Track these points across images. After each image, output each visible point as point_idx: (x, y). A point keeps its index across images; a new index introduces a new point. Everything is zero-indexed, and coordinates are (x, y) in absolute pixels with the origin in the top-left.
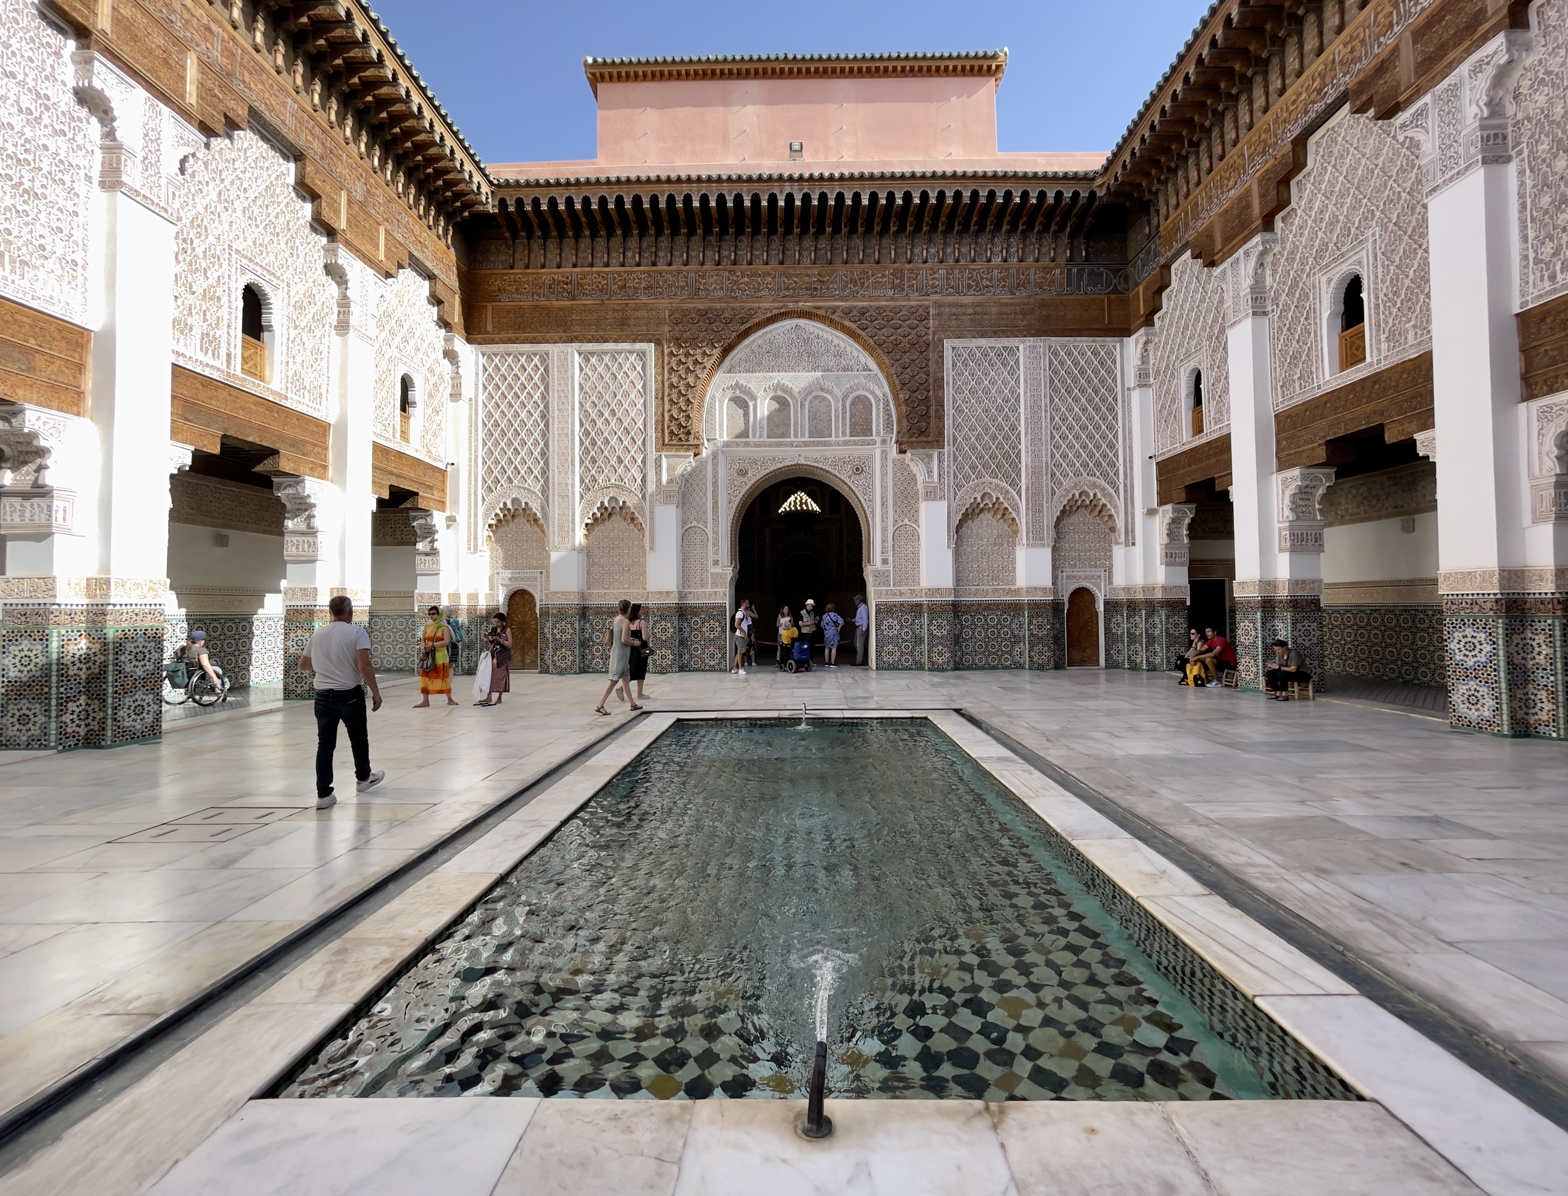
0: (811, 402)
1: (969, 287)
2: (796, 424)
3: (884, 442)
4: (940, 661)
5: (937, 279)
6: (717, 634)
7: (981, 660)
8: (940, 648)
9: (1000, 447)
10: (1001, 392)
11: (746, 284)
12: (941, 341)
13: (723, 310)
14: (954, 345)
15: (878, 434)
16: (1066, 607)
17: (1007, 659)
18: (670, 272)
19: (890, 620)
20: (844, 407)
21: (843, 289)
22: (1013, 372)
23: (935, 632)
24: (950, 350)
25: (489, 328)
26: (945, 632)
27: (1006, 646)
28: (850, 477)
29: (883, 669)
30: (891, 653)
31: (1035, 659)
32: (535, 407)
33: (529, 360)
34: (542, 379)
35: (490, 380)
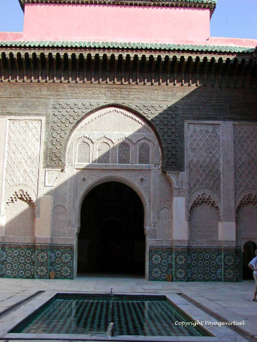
0: (120, 146)
1: (196, 96)
2: (112, 156)
3: (155, 167)
4: (181, 277)
5: (181, 92)
6: (68, 260)
7: (201, 277)
8: (181, 270)
12: (183, 121)
14: (189, 123)
16: (243, 251)
17: (213, 277)
19: (156, 255)
23: (178, 262)
24: (187, 125)
26: (183, 262)
27: (213, 270)
28: (138, 183)
29: (152, 280)
30: (156, 272)
31: (227, 276)
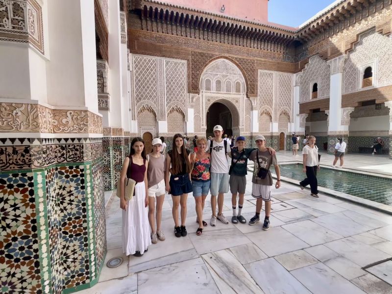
0: (227, 82)
1: (263, 56)
2: (223, 87)
5: (256, 53)
9: (269, 98)
10: (269, 84)
11: (212, 47)
12: (257, 69)
13: (205, 53)
14: (260, 71)
15: (242, 92)
16: (279, 137)
20: (234, 84)
21: (236, 52)
22: (272, 79)
25: (136, 47)
28: (235, 103)
32: (152, 76)
33: (149, 61)
34: (154, 67)
35: (137, 66)
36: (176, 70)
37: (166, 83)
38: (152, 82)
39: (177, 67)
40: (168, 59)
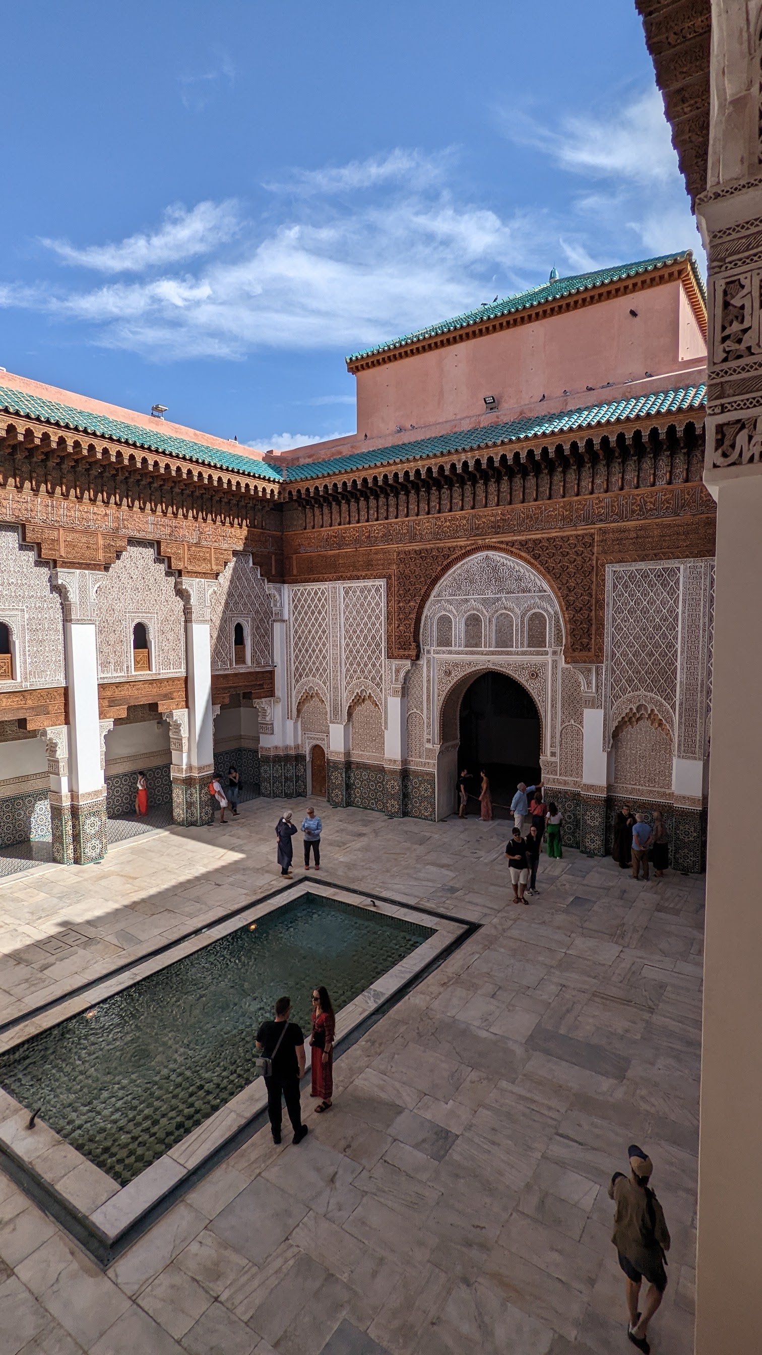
0: (498, 618)
1: (633, 512)
2: (485, 636)
3: (555, 653)
5: (602, 507)
8: (592, 835)
9: (656, 663)
10: (659, 612)
11: (448, 527)
12: (603, 565)
13: (432, 549)
14: (614, 569)
15: (550, 646)
18: (397, 523)
20: (522, 622)
21: (521, 525)
22: (672, 592)
23: (588, 822)
24: (611, 574)
25: (295, 572)
28: (527, 681)
32: (320, 626)
33: (316, 593)
34: (323, 606)
35: (296, 607)
36: (362, 605)
37: (345, 638)
38: (320, 638)
39: (366, 597)
40: (348, 584)
